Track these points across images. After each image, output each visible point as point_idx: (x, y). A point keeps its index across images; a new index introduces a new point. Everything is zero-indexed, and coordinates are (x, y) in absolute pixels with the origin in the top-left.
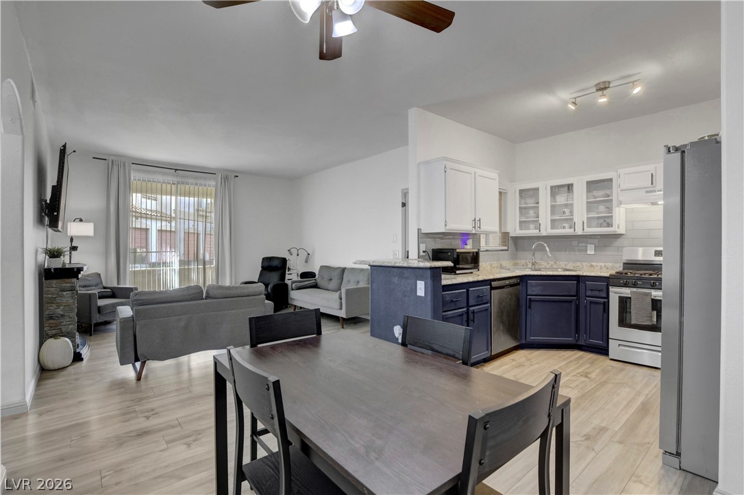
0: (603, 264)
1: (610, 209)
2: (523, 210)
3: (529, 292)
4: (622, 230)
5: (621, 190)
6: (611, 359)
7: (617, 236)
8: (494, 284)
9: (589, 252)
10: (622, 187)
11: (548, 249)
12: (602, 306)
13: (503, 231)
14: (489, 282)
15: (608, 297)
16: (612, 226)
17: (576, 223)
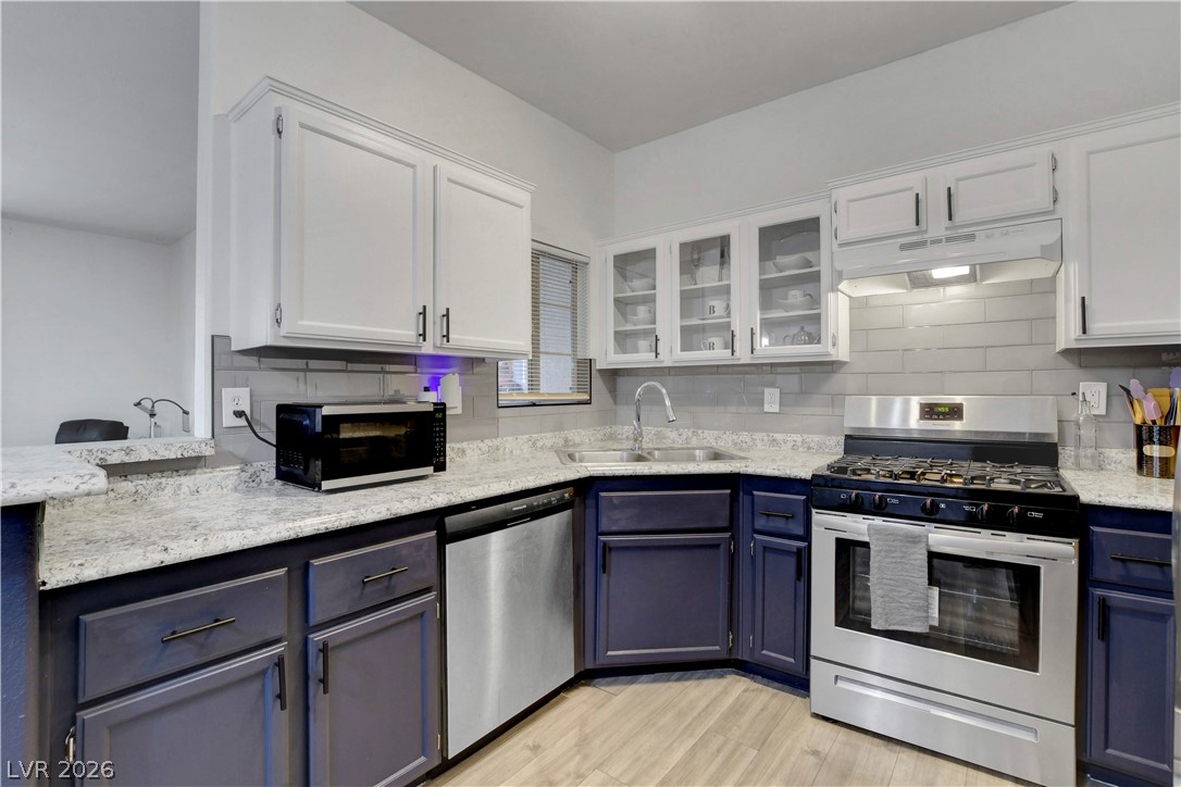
0: (798, 438)
1: (815, 300)
2: (622, 305)
3: (604, 526)
4: (842, 352)
5: (841, 245)
6: (816, 716)
7: (830, 367)
8: (452, 522)
9: (767, 408)
10: (843, 237)
11: (668, 403)
12: (792, 561)
13: (580, 356)
14: (436, 518)
15: (807, 537)
16: (819, 342)
17: (737, 333)
